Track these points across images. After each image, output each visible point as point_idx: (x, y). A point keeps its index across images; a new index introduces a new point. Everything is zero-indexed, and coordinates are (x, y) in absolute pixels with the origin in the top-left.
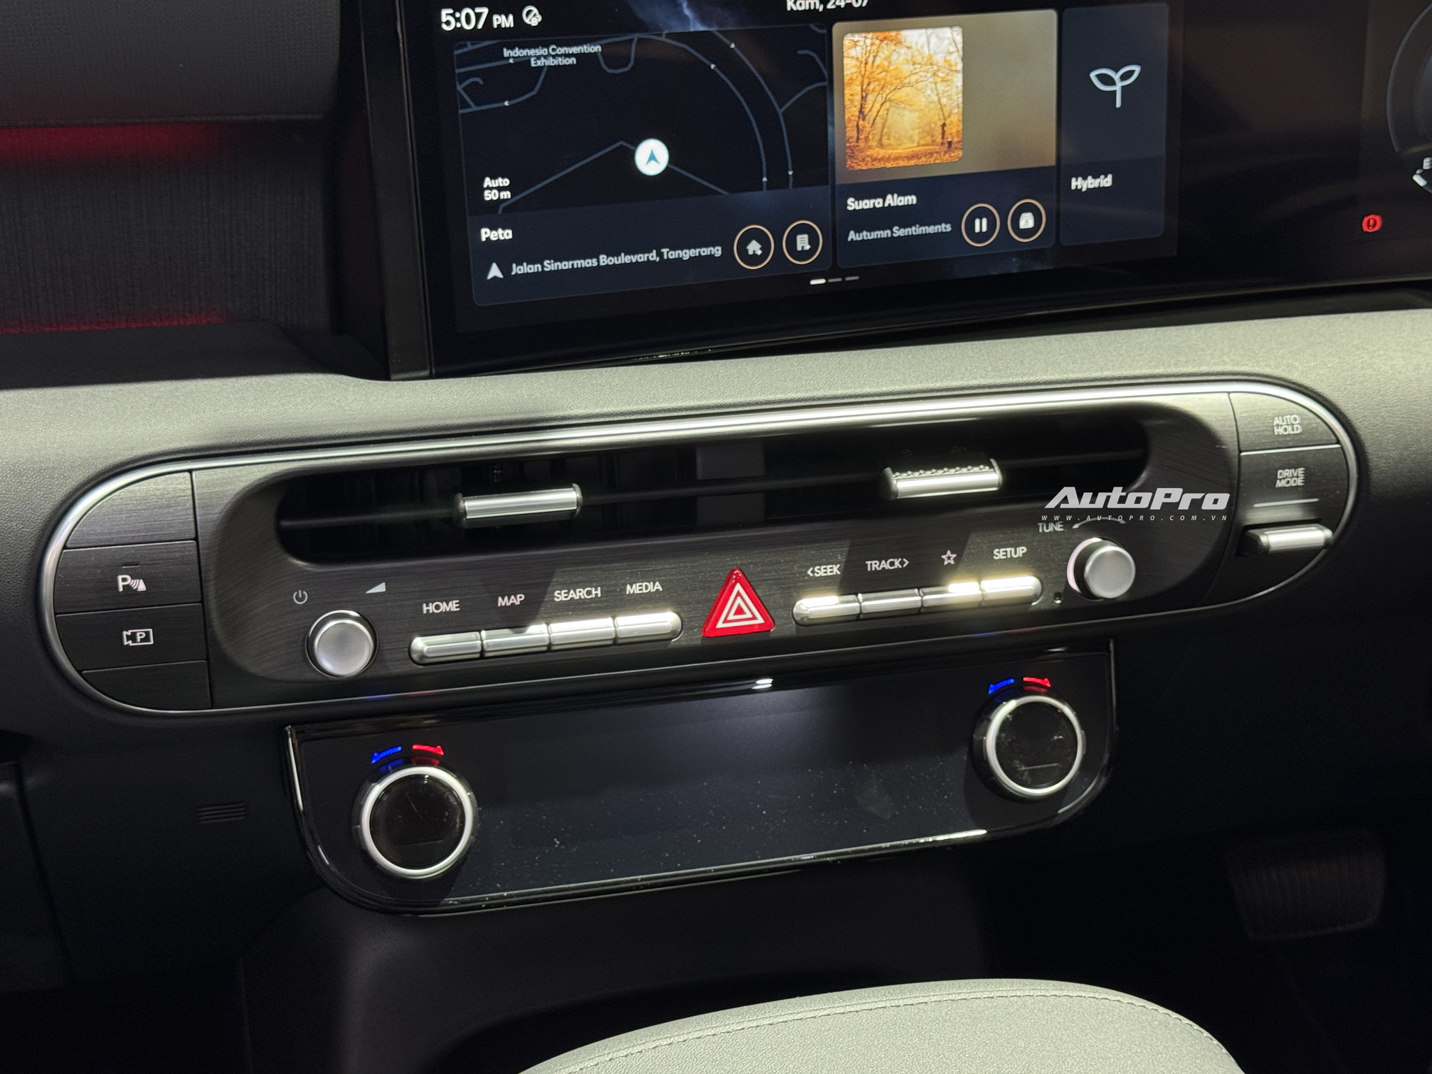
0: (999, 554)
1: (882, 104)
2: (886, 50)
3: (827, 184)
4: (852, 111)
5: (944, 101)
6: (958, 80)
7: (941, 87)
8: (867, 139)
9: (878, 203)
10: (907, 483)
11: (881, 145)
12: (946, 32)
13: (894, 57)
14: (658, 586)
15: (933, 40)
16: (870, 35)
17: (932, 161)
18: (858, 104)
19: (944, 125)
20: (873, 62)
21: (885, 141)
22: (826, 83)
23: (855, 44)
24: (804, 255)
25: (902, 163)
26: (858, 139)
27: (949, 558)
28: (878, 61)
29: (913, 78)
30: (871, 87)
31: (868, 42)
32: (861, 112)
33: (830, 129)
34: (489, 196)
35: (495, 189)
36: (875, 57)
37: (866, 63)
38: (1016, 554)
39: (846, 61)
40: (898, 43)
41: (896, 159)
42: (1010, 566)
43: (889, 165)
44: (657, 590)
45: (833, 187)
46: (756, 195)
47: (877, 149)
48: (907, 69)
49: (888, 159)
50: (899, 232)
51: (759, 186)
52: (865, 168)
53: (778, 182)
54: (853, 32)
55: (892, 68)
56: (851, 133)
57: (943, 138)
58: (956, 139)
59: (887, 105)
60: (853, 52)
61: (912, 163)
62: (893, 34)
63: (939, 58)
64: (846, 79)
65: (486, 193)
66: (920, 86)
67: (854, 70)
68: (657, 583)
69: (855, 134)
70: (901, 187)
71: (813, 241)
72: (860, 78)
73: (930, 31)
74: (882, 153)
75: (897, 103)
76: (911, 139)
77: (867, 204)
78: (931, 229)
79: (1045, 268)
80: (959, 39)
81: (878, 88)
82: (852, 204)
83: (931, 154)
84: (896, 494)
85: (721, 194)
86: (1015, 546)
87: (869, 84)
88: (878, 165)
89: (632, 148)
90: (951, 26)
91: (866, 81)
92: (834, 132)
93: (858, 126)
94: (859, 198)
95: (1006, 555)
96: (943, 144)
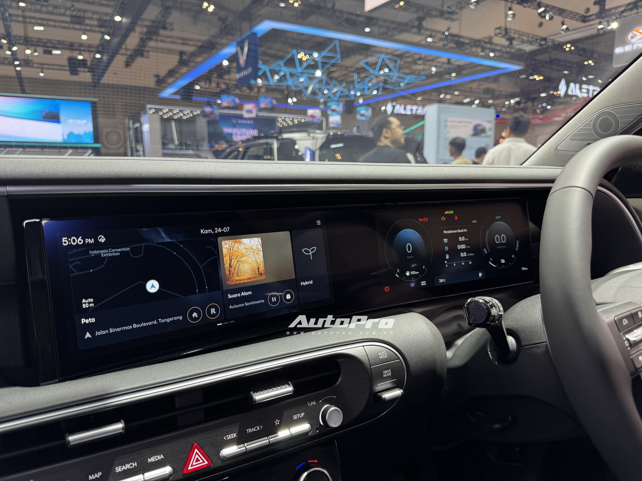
0: (295, 417)
1: (237, 263)
2: (236, 245)
3: (220, 290)
4: (227, 266)
5: (258, 260)
6: (261, 253)
7: (256, 256)
8: (233, 274)
9: (239, 295)
10: (259, 396)
11: (238, 276)
12: (256, 239)
13: (240, 247)
14: (162, 456)
15: (252, 241)
16: (231, 241)
17: (256, 279)
18: (229, 263)
19: (258, 268)
20: (233, 249)
21: (239, 274)
22: (217, 256)
23: (226, 244)
24: (214, 315)
25: (246, 281)
26: (230, 274)
27: (277, 422)
28: (234, 249)
29: (247, 254)
30: (233, 257)
31: (230, 243)
32: (230, 265)
33: (220, 271)
34: (84, 306)
35: (87, 303)
36: (233, 247)
37: (230, 250)
38: (301, 416)
39: (223, 249)
40: (241, 243)
41: (244, 280)
42: (300, 421)
43: (241, 282)
44: (162, 459)
45: (223, 291)
46: (193, 296)
47: (237, 277)
48: (244, 251)
49: (241, 280)
50: (247, 304)
51: (195, 293)
52: (233, 283)
53: (202, 291)
54: (225, 240)
55: (239, 251)
56: (227, 272)
57: (259, 272)
58: (263, 272)
59: (239, 263)
60: (225, 246)
61: (249, 281)
62: (239, 240)
63: (254, 247)
64: (224, 255)
65: (84, 305)
66: (249, 256)
67: (226, 252)
68: (162, 455)
69: (229, 273)
70: (246, 289)
71: (217, 310)
72: (229, 255)
73: (250, 239)
74: (238, 278)
75: (242, 262)
76: (248, 273)
77: (235, 296)
78: (258, 302)
80: (260, 241)
81: (235, 257)
82: (230, 296)
83: (255, 277)
84: (256, 401)
85: (180, 297)
86: (300, 413)
87: (232, 256)
88: (237, 282)
89: (145, 283)
90: (256, 237)
91: (231, 255)
92: (221, 273)
93: (229, 270)
94: (231, 294)
95: (298, 417)
96: (258, 274)
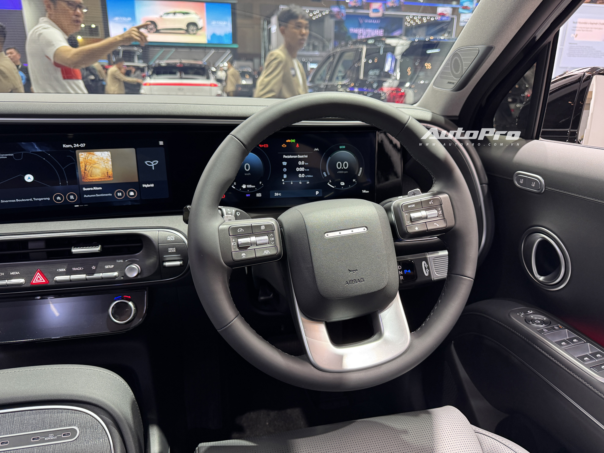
1: (91, 168)
2: (90, 156)
3: (77, 184)
4: (83, 169)
5: (107, 167)
6: (110, 163)
7: (106, 164)
8: (87, 175)
9: (92, 189)
11: (91, 176)
12: (106, 153)
13: (93, 158)
14: (18, 273)
15: (103, 154)
16: (86, 153)
17: (105, 180)
18: (84, 167)
19: (107, 172)
20: (87, 159)
21: (92, 175)
22: (75, 163)
23: (82, 155)
24: (72, 200)
25: (97, 180)
26: (85, 175)
28: (89, 158)
29: (98, 162)
30: (87, 164)
31: (86, 154)
32: (85, 169)
33: (77, 173)
36: (88, 157)
37: (85, 159)
39: (80, 158)
40: (94, 154)
41: (96, 179)
43: (94, 181)
45: (79, 185)
46: (58, 186)
48: (96, 160)
49: (93, 179)
50: (97, 195)
52: (87, 181)
53: (64, 184)
54: (81, 152)
55: (92, 160)
56: (83, 173)
57: (108, 174)
58: (111, 175)
59: (92, 168)
60: (82, 156)
61: (100, 180)
62: (92, 153)
63: (105, 158)
64: (80, 162)
66: (100, 164)
67: (82, 160)
69: (84, 174)
70: (98, 186)
71: (75, 197)
72: (84, 162)
73: (102, 152)
74: (91, 178)
75: (95, 168)
76: (99, 175)
77: (89, 189)
78: (106, 195)
79: (138, 204)
80: (110, 154)
81: (89, 164)
82: (84, 189)
83: (105, 178)
85: (48, 186)
87: (87, 163)
88: (91, 181)
89: (24, 176)
90: (107, 151)
91: (86, 163)
92: (78, 174)
93: (84, 172)
94: (86, 188)
96: (108, 176)
